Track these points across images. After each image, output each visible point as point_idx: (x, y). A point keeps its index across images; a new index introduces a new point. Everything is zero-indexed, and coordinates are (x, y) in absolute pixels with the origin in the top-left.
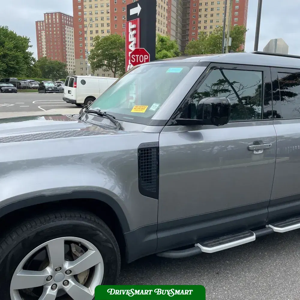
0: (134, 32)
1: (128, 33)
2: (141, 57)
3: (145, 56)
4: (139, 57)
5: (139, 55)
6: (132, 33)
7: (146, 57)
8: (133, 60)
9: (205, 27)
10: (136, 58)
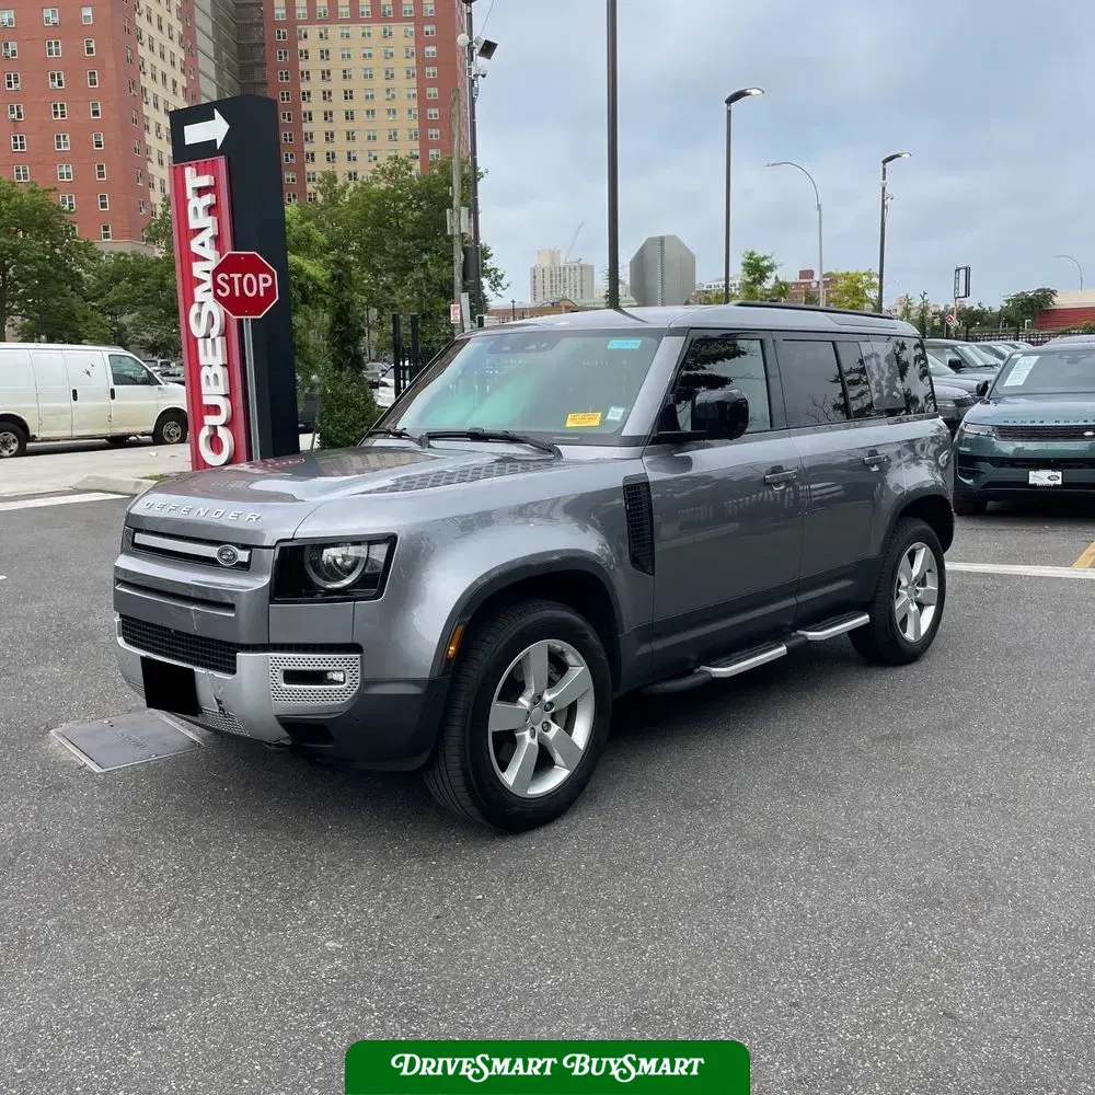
0: (208, 199)
1: (182, 202)
2: (249, 279)
3: (261, 276)
4: (241, 280)
5: (240, 275)
6: (197, 204)
7: (265, 280)
8: (223, 290)
9: (331, 157)
10: (230, 282)
